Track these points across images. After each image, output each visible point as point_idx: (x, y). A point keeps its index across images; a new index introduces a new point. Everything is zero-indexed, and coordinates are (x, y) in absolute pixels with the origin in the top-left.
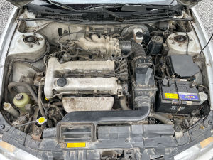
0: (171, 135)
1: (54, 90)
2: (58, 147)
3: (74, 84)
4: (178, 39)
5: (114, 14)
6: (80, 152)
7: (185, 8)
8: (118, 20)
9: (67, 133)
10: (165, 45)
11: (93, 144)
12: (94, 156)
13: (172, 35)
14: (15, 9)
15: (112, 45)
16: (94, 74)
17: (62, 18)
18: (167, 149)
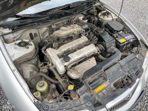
1: (65, 66)
3: (74, 57)
4: (104, 14)
5: (67, 11)
6: (104, 91)
9: (92, 85)
10: (100, 20)
12: (112, 89)
15: (75, 29)
16: (80, 47)
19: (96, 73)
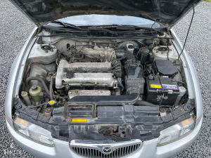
0: (156, 114)
1: (63, 81)
2: (65, 121)
3: (80, 78)
4: (160, 49)
5: (111, 32)
6: (82, 126)
7: (166, 30)
8: (114, 36)
9: (72, 111)
10: (151, 54)
11: (93, 120)
12: (94, 129)
13: (157, 48)
14: (36, 28)
15: (109, 52)
16: (95, 71)
17: (72, 34)
18: (154, 126)
19: (85, 102)
